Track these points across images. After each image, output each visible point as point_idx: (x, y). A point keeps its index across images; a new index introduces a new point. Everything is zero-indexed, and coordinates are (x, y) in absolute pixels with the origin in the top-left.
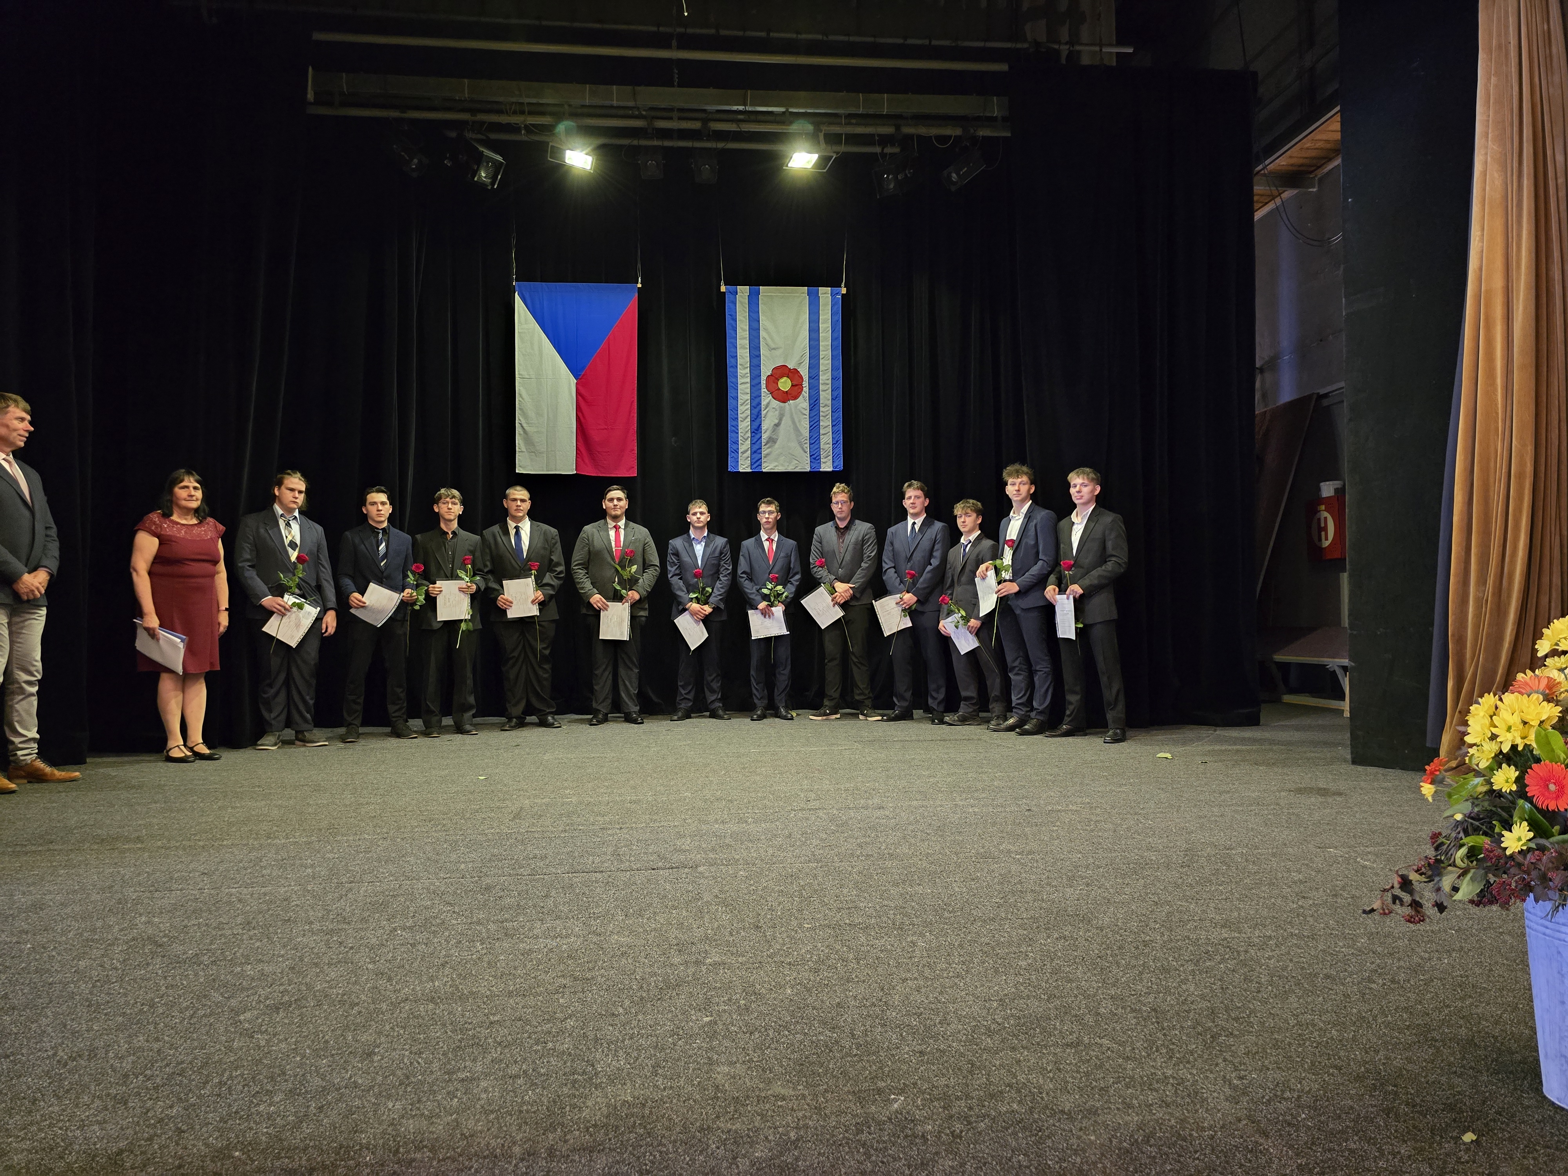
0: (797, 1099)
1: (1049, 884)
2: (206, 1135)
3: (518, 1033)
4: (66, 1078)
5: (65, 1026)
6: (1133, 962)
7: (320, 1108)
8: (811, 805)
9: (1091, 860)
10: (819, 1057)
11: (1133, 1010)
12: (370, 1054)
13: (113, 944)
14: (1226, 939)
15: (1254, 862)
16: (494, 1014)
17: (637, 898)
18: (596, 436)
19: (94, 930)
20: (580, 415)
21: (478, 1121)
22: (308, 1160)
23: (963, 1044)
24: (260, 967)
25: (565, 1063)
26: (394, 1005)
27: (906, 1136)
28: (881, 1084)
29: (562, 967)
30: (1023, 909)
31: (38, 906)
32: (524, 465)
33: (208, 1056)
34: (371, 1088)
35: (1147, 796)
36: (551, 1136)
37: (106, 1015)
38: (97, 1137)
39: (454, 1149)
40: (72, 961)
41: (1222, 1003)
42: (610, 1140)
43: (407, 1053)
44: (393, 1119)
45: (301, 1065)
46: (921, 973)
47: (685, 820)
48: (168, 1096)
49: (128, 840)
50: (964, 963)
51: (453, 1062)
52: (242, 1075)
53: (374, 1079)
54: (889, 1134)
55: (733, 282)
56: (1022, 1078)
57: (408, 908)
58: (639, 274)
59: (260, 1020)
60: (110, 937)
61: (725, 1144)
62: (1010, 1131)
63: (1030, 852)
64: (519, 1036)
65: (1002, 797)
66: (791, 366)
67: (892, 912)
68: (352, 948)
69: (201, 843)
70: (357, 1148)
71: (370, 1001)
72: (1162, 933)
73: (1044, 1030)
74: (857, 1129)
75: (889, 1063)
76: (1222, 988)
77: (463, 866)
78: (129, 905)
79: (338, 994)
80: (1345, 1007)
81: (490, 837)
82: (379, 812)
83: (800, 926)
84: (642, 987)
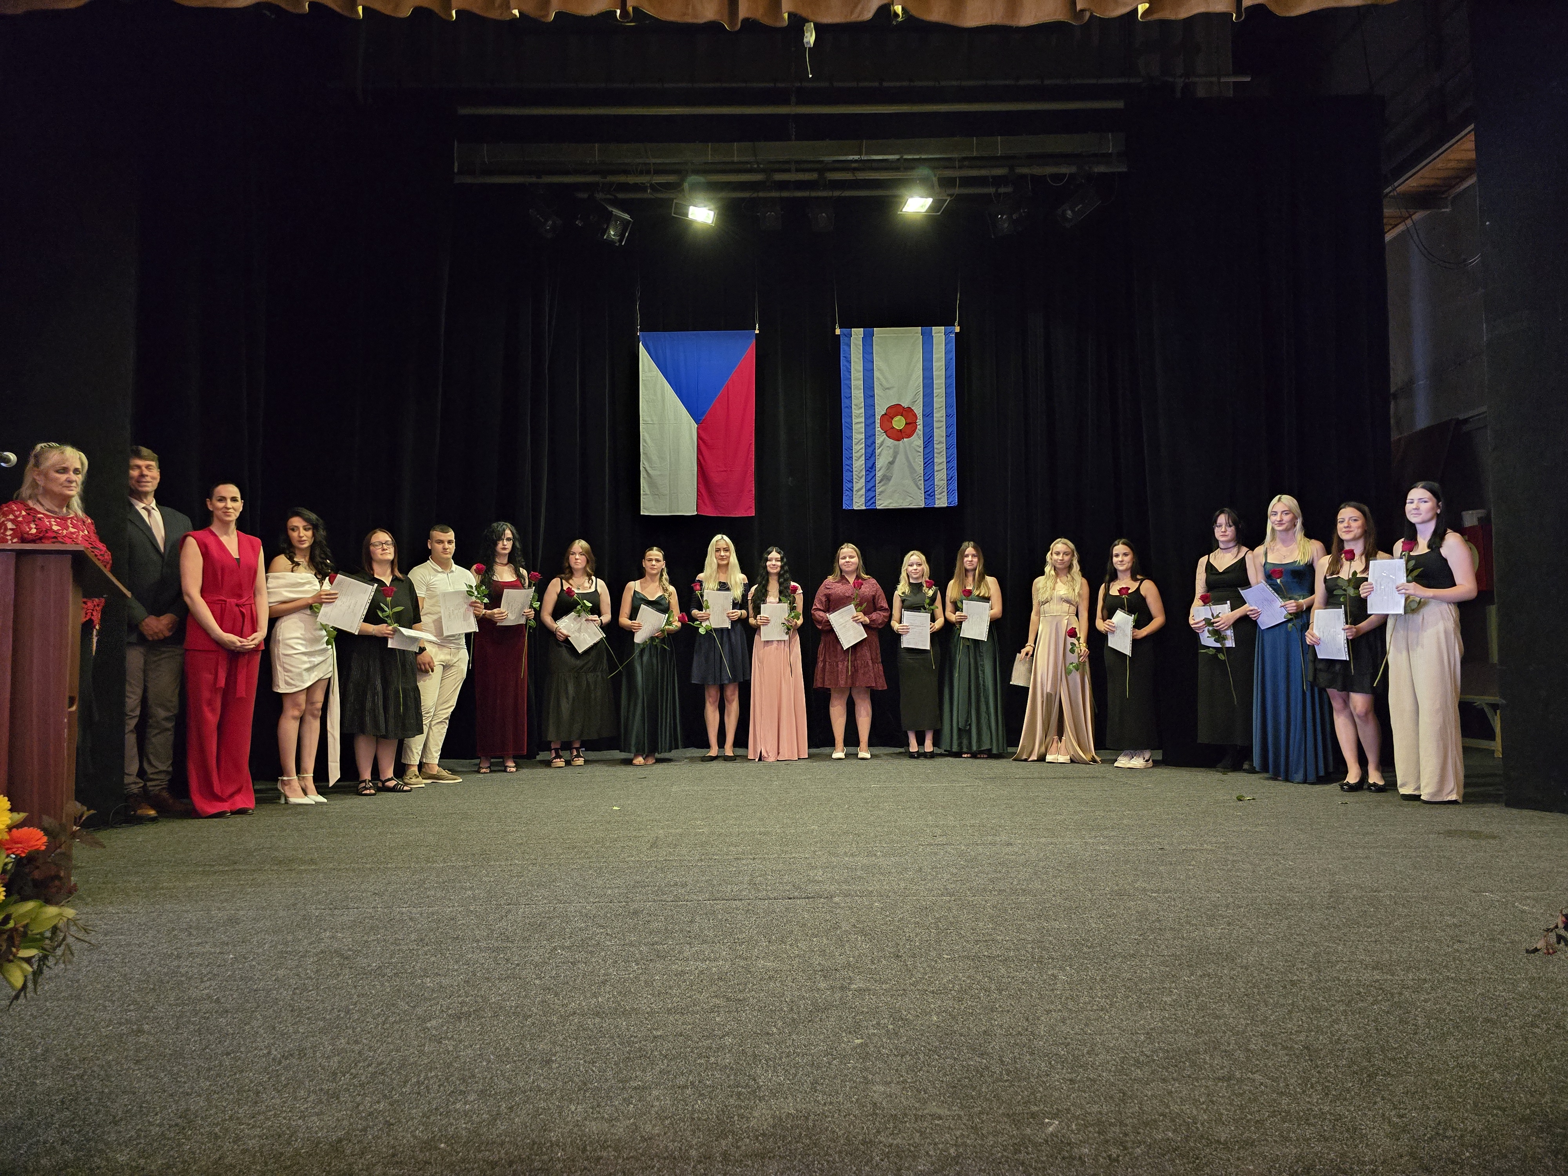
0: (953, 1119)
1: (1189, 923)
2: (413, 1128)
3: (681, 1048)
4: (282, 1074)
5: (274, 1028)
6: (1282, 1001)
7: (511, 1108)
8: (939, 840)
9: (1231, 900)
10: (970, 1080)
11: (1284, 1048)
12: (549, 1062)
13: (305, 956)
14: (1378, 981)
15: (1403, 905)
16: (656, 1029)
17: (777, 925)
18: (716, 478)
19: (286, 944)
20: (700, 457)
21: (655, 1126)
22: (506, 1153)
23: (1113, 1074)
24: (438, 979)
25: (728, 1076)
26: (564, 1018)
27: (1064, 1158)
28: (1034, 1109)
29: (715, 988)
30: (1163, 947)
31: (233, 921)
32: (649, 507)
33: (405, 1059)
34: (553, 1092)
35: (1286, 836)
36: (723, 1143)
37: (308, 1019)
38: (317, 1127)
39: (636, 1150)
40: (271, 970)
41: (1377, 1043)
42: (779, 1148)
43: (582, 1062)
44: (577, 1121)
45: (489, 1069)
46: (1065, 1005)
47: (815, 852)
48: (374, 1092)
49: (303, 862)
50: (1107, 997)
51: (625, 1072)
52: (437, 1076)
53: (555, 1084)
54: (1047, 1155)
55: (849, 324)
56: (1175, 1108)
57: (565, 929)
58: (757, 320)
59: (445, 1028)
60: (301, 949)
61: (888, 1157)
62: (1167, 1157)
63: (1166, 891)
64: (682, 1050)
65: (1132, 835)
66: (905, 405)
67: (1030, 946)
68: (518, 965)
69: (368, 866)
70: (549, 1144)
71: (541, 1013)
72: (1310, 973)
73: (1193, 1064)
74: (1015, 1149)
75: (1041, 1089)
76: (1377, 1029)
77: (609, 892)
78: (314, 921)
79: (511, 1007)
80: (1507, 1051)
81: (631, 864)
82: (525, 839)
83: (940, 956)
84: (792, 1010)
